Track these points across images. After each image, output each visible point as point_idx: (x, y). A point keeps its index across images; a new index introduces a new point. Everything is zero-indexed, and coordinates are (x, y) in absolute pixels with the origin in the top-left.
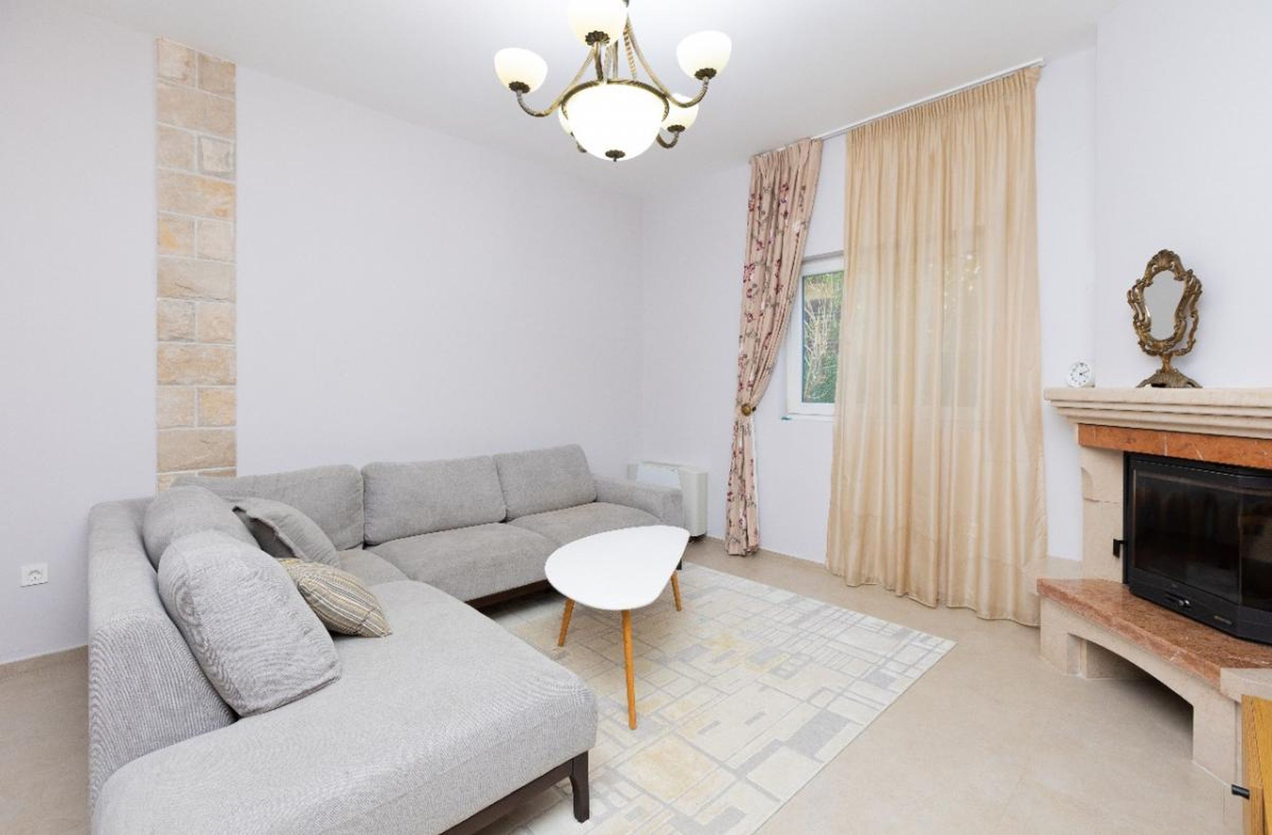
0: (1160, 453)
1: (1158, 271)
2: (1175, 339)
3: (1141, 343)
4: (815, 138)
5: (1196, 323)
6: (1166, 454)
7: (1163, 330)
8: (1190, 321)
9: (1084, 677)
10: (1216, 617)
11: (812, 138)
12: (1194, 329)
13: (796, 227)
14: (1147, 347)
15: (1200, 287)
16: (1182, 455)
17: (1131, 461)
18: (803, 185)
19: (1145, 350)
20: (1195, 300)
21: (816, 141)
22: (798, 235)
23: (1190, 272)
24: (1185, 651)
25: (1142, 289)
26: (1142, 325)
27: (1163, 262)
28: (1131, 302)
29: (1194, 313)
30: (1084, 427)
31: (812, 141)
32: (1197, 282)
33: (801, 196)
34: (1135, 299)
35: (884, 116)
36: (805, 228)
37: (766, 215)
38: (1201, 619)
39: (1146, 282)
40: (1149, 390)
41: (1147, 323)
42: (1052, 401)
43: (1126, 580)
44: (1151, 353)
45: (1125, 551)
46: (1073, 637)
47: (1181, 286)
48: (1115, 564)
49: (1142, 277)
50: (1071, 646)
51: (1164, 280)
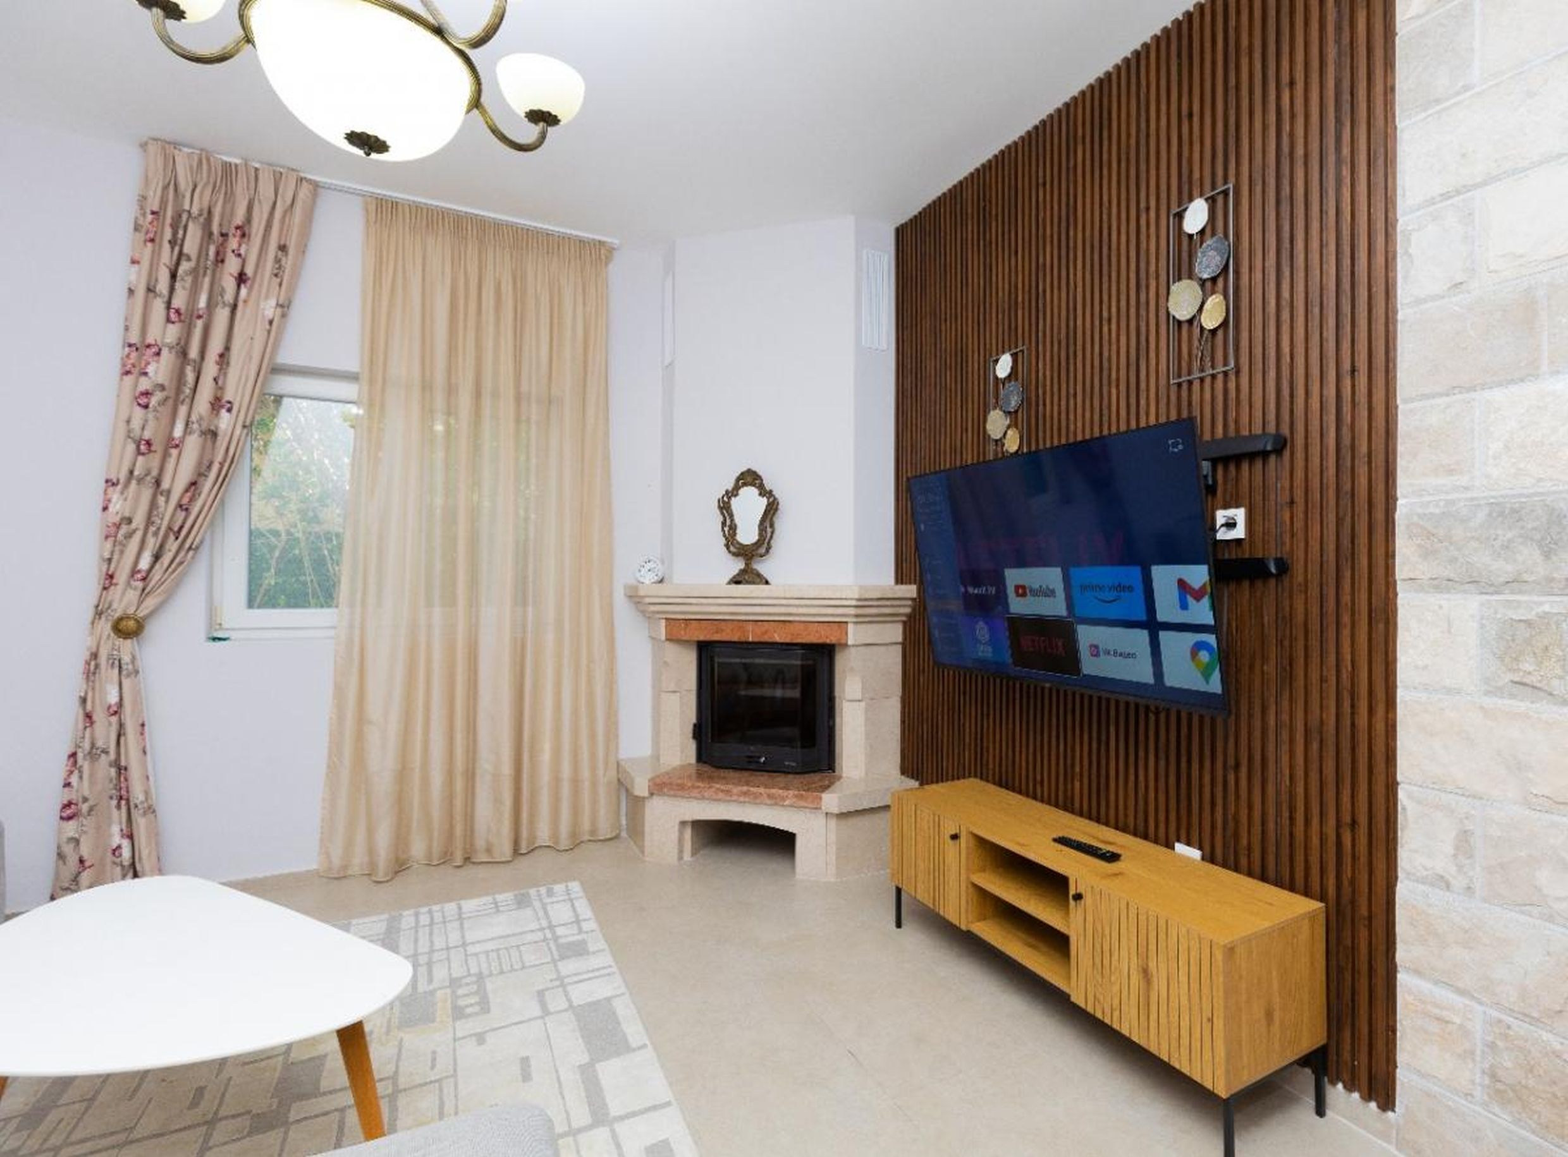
0: (743, 639)
1: (745, 484)
2: (758, 544)
3: (727, 546)
4: (309, 176)
5: (772, 533)
6: (750, 639)
7: (748, 535)
8: (769, 530)
9: (689, 859)
10: (787, 763)
11: (303, 175)
12: (771, 537)
13: (269, 308)
14: (732, 549)
15: (778, 503)
16: (762, 640)
17: (705, 650)
18: (282, 243)
19: (730, 552)
20: (774, 514)
21: (309, 181)
22: (271, 322)
23: (771, 491)
24: (796, 793)
25: (729, 498)
26: (730, 529)
27: (749, 479)
28: (721, 508)
29: (772, 526)
30: (672, 623)
31: (301, 179)
32: (775, 499)
33: (278, 261)
34: (725, 507)
35: (431, 205)
36: (284, 316)
37: (192, 264)
38: (773, 768)
39: (733, 493)
40: (734, 586)
41: (733, 528)
42: (635, 597)
43: (700, 758)
44: (736, 555)
45: (698, 732)
46: (683, 823)
47: (764, 501)
48: (692, 746)
49: (730, 489)
50: (681, 833)
51: (749, 493)
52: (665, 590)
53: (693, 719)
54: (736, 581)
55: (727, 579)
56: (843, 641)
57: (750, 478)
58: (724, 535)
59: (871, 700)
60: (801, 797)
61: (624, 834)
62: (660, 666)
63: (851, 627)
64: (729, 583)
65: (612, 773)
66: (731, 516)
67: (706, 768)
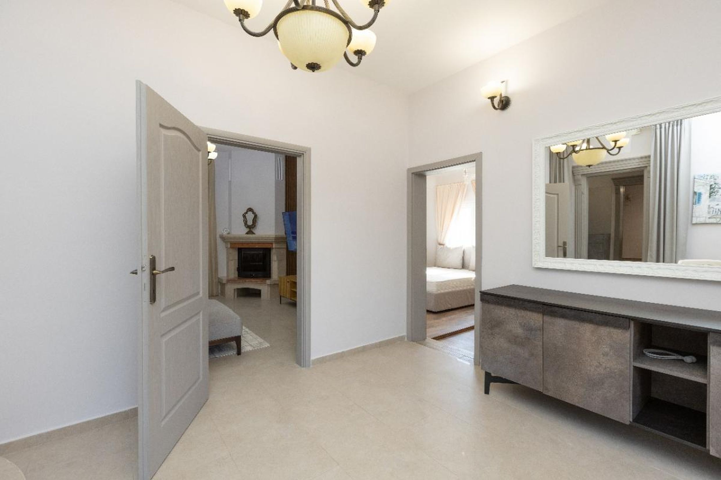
1: (249, 211)
2: (253, 225)
3: (245, 225)
7: (250, 223)
10: (259, 275)
12: (255, 224)
15: (257, 216)
17: (240, 250)
20: (256, 219)
23: (255, 213)
29: (255, 221)
30: (232, 244)
34: (244, 216)
38: (256, 277)
39: (246, 213)
40: (246, 235)
41: (246, 222)
42: (222, 238)
43: (239, 276)
44: (247, 227)
45: (239, 269)
46: (234, 290)
47: (253, 216)
48: (237, 273)
49: (245, 212)
50: (234, 292)
51: (250, 213)
52: (229, 236)
53: (237, 266)
54: (247, 233)
55: (245, 233)
56: (272, 247)
57: (250, 210)
58: (244, 223)
59: (280, 261)
60: (262, 281)
61: (220, 295)
62: (228, 254)
63: (274, 244)
64: (246, 234)
65: (217, 280)
66: (246, 219)
67: (239, 278)
